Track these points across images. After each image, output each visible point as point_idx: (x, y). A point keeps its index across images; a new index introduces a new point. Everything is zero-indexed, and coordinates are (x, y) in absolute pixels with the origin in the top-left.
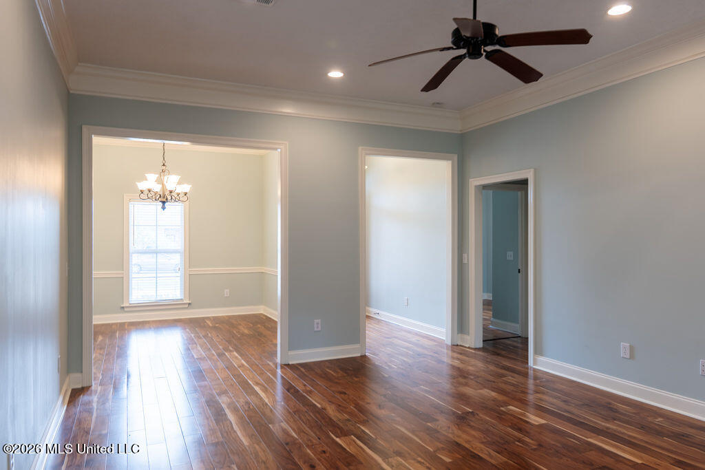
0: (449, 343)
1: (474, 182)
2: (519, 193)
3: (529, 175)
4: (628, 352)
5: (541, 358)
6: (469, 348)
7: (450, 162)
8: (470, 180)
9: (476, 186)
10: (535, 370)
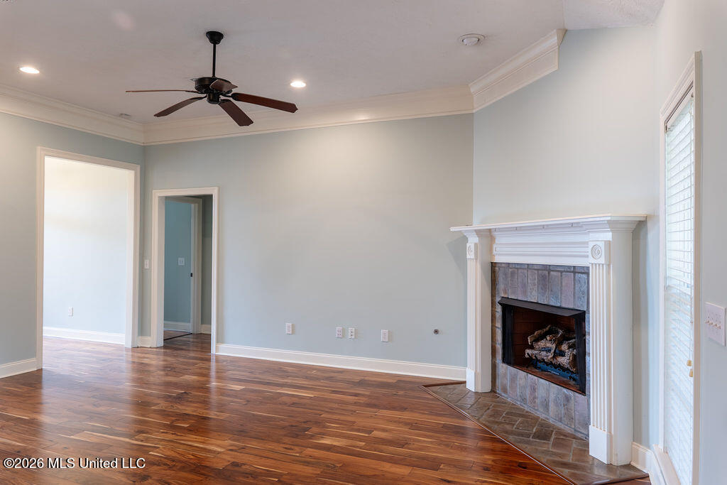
0: (129, 346)
1: (157, 194)
2: (193, 205)
3: (214, 192)
4: (291, 329)
5: (222, 346)
6: (150, 348)
7: (133, 172)
8: (153, 191)
9: (159, 197)
10: (217, 356)
